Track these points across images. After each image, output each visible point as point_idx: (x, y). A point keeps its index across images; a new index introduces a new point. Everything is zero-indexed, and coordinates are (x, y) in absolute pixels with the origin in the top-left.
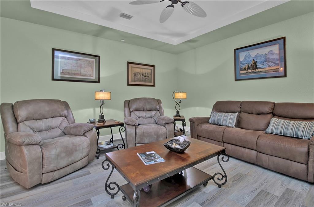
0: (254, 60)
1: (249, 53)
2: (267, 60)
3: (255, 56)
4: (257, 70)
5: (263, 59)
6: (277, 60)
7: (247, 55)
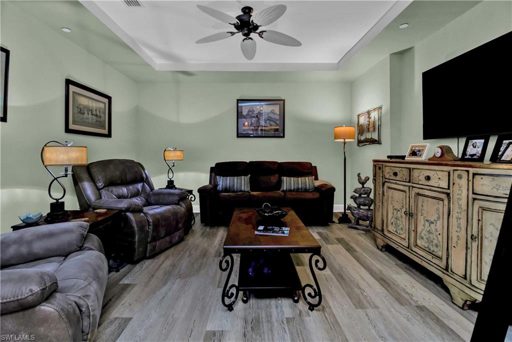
0: (257, 116)
2: (269, 120)
3: (259, 112)
4: (260, 128)
5: (266, 117)
6: (277, 120)
7: (251, 110)
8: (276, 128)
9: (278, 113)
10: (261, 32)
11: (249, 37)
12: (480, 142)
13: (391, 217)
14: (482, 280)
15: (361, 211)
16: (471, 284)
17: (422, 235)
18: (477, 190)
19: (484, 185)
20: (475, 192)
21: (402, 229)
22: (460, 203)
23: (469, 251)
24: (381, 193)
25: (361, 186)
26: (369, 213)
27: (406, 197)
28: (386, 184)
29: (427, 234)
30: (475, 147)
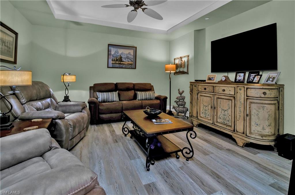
0: (120, 55)
1: (118, 50)
2: (127, 58)
3: (121, 53)
4: (122, 63)
5: (126, 56)
6: (132, 58)
7: (117, 51)
8: (131, 63)
9: (133, 54)
10: (144, 8)
11: (137, 10)
12: (242, 75)
13: (202, 110)
14: (251, 133)
15: (180, 108)
16: (246, 135)
17: (220, 117)
18: (248, 95)
19: (252, 93)
20: (248, 96)
21: (208, 115)
22: (240, 101)
23: (245, 121)
24: (196, 98)
25: (180, 95)
26: (184, 109)
27: (211, 100)
28: (199, 94)
29: (223, 116)
30: (240, 77)
